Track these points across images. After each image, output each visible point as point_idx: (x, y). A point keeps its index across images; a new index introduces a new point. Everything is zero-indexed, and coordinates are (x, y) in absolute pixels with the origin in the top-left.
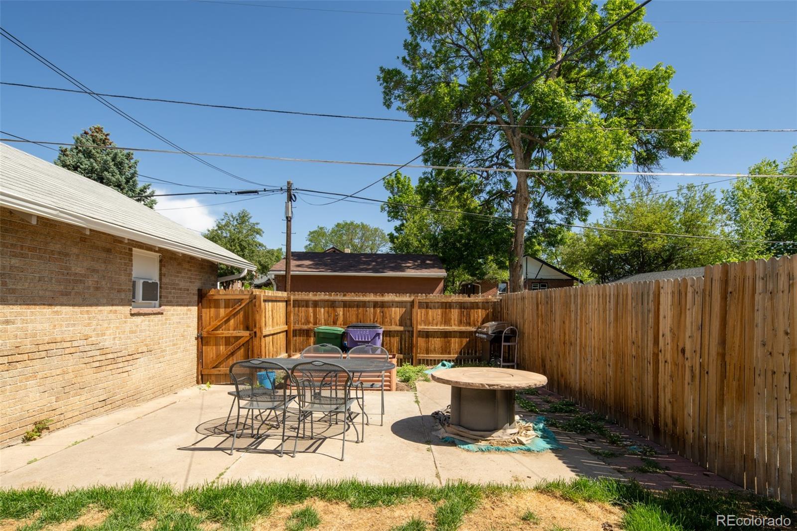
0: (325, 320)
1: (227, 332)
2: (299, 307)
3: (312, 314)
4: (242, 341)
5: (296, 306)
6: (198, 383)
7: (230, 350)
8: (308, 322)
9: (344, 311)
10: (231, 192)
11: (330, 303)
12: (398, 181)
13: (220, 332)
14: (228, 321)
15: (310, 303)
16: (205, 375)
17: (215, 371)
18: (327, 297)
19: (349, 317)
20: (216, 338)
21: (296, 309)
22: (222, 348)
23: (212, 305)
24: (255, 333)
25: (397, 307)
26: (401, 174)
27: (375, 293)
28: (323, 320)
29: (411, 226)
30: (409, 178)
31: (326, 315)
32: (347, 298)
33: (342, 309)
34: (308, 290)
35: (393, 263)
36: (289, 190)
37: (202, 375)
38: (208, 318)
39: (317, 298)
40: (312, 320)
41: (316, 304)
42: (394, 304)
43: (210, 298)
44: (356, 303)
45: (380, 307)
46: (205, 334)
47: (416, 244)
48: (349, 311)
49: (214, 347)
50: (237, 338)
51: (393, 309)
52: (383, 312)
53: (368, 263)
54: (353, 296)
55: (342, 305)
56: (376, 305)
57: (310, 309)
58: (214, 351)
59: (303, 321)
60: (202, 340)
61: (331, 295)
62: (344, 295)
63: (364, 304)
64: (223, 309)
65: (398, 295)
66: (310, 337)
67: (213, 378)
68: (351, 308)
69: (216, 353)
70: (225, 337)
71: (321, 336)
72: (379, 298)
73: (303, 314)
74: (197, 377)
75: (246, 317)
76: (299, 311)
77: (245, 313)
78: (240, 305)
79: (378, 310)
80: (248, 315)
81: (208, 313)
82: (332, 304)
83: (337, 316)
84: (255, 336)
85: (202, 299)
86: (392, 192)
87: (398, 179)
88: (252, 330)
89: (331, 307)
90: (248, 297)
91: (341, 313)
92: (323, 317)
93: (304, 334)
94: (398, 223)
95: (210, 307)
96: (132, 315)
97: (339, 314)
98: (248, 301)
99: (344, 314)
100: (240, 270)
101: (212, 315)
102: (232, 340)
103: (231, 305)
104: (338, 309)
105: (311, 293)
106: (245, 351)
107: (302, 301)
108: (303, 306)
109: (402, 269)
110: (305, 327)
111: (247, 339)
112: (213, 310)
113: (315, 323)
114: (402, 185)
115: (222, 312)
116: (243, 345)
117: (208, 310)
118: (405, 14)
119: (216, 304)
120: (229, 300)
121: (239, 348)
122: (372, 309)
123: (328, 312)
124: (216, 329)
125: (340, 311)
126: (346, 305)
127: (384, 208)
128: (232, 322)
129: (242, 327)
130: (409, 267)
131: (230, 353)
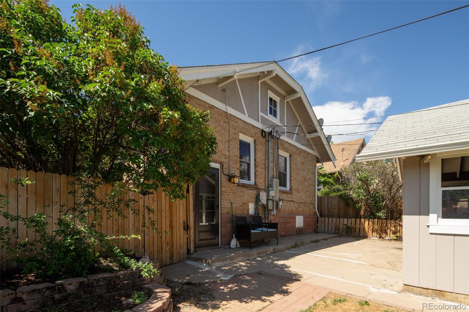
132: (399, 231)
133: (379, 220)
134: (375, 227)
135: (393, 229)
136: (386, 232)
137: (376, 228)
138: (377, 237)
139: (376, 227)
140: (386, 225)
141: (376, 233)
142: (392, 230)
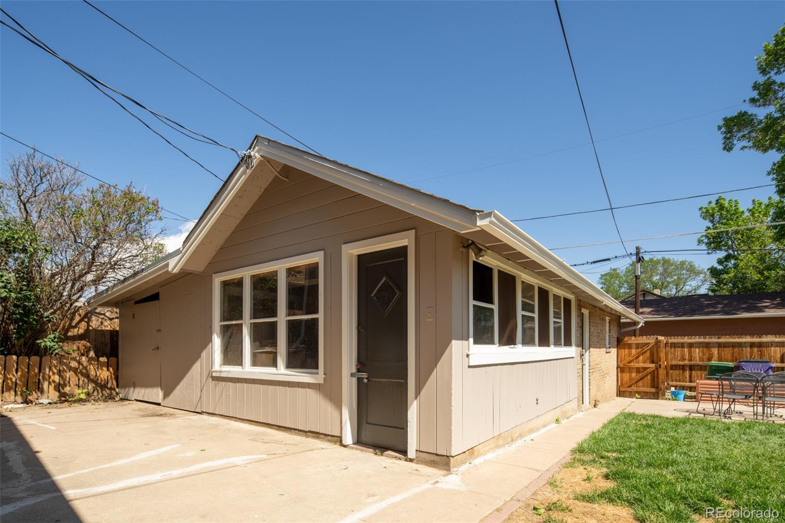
0: (700, 358)
1: (637, 364)
2: (675, 347)
3: (687, 353)
4: (649, 371)
5: (673, 347)
6: (617, 396)
7: (640, 376)
8: (684, 359)
9: (718, 350)
10: (588, 262)
11: (704, 345)
12: (722, 208)
13: (632, 364)
14: (638, 357)
15: (686, 345)
16: (621, 391)
17: (629, 389)
18: (702, 340)
19: (724, 355)
20: (629, 368)
21: (673, 349)
22: (634, 375)
23: (626, 347)
24: (660, 365)
25: (777, 347)
26: (724, 199)
27: (752, 335)
28: (698, 358)
29: (747, 259)
30: (736, 201)
31: (701, 354)
32: (723, 340)
33: (716, 349)
34: (683, 335)
35: (744, 303)
36: (637, 254)
37: (619, 391)
38: (623, 355)
39: (692, 341)
40: (687, 357)
41: (691, 346)
42: (774, 344)
43: (625, 343)
44: (731, 344)
45: (757, 347)
46: (621, 366)
47: (756, 277)
48: (724, 350)
49: (628, 374)
50: (645, 369)
51: (773, 348)
52: (760, 351)
53: (713, 306)
54: (728, 338)
55: (717, 346)
56: (752, 345)
57: (686, 349)
58: (628, 377)
59: (679, 358)
60: (621, 369)
61: (706, 338)
62: (719, 338)
63: (740, 345)
64: (635, 350)
65: (778, 336)
66: (686, 370)
67: (627, 394)
68: (727, 347)
69: (629, 378)
70: (636, 368)
71: (714, 368)
72: (756, 340)
73: (679, 353)
74: (617, 392)
75: (652, 355)
76: (675, 351)
77: (651, 351)
78: (648, 347)
79: (756, 350)
80: (653, 353)
81: (623, 352)
82: (708, 346)
83: (711, 354)
84: (660, 367)
85: (619, 343)
86: (712, 222)
87: (721, 205)
88: (657, 363)
89: (706, 347)
90: (653, 341)
91: (716, 352)
92: (698, 355)
93: (679, 368)
94: (722, 254)
95: (625, 349)
96: (607, 353)
97: (714, 353)
98: (653, 344)
99: (718, 353)
100: (635, 323)
101: (626, 353)
102: (642, 370)
103: (640, 347)
104: (713, 349)
105: (686, 337)
106: (651, 377)
107: (677, 343)
108: (679, 347)
109: (760, 310)
110: (681, 363)
111: (653, 369)
112: (627, 350)
113: (690, 360)
114: (727, 211)
115: (634, 351)
116: (650, 373)
117: (623, 350)
118: (757, 59)
119: (629, 346)
120: (638, 344)
121: (647, 375)
122: (749, 349)
123: (703, 352)
124: (630, 362)
125: (715, 351)
126: (720, 345)
127: (702, 241)
128: (641, 358)
129: (648, 361)
130: (766, 307)
131: (640, 378)
132: (69, 382)
133: (21, 358)
134: (11, 376)
135: (56, 378)
136: (39, 388)
137: (14, 380)
138: (15, 402)
139: (14, 377)
140: (40, 371)
141: (13, 393)
142: (54, 381)
